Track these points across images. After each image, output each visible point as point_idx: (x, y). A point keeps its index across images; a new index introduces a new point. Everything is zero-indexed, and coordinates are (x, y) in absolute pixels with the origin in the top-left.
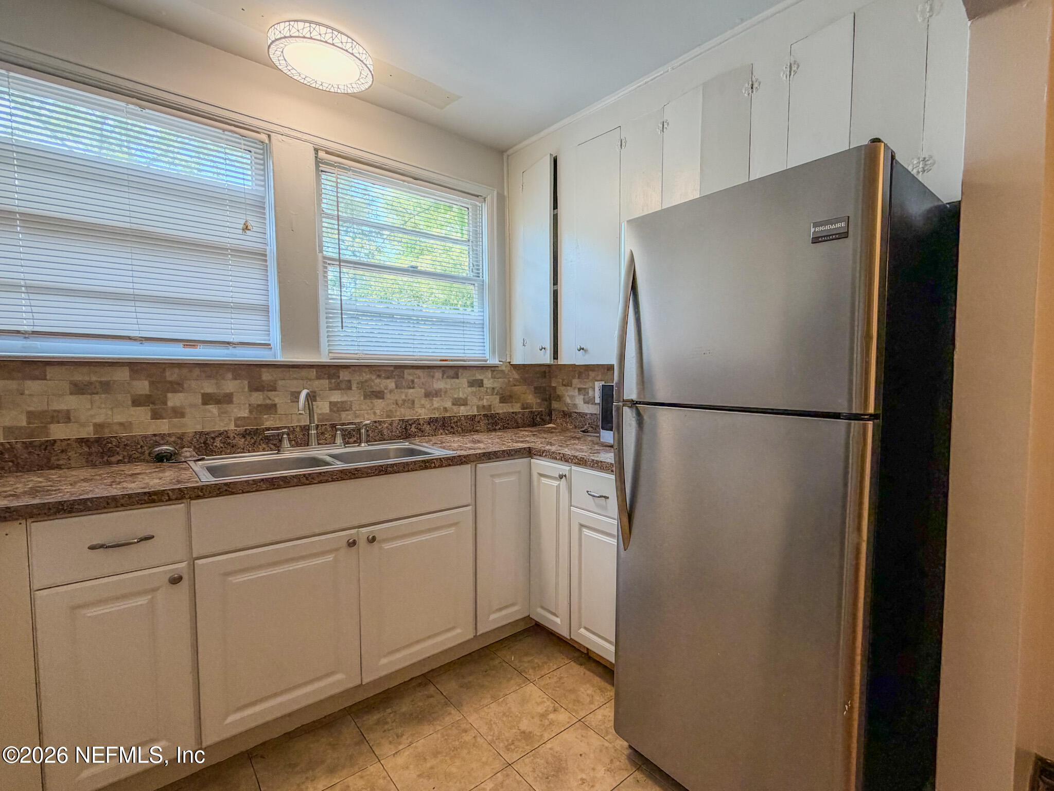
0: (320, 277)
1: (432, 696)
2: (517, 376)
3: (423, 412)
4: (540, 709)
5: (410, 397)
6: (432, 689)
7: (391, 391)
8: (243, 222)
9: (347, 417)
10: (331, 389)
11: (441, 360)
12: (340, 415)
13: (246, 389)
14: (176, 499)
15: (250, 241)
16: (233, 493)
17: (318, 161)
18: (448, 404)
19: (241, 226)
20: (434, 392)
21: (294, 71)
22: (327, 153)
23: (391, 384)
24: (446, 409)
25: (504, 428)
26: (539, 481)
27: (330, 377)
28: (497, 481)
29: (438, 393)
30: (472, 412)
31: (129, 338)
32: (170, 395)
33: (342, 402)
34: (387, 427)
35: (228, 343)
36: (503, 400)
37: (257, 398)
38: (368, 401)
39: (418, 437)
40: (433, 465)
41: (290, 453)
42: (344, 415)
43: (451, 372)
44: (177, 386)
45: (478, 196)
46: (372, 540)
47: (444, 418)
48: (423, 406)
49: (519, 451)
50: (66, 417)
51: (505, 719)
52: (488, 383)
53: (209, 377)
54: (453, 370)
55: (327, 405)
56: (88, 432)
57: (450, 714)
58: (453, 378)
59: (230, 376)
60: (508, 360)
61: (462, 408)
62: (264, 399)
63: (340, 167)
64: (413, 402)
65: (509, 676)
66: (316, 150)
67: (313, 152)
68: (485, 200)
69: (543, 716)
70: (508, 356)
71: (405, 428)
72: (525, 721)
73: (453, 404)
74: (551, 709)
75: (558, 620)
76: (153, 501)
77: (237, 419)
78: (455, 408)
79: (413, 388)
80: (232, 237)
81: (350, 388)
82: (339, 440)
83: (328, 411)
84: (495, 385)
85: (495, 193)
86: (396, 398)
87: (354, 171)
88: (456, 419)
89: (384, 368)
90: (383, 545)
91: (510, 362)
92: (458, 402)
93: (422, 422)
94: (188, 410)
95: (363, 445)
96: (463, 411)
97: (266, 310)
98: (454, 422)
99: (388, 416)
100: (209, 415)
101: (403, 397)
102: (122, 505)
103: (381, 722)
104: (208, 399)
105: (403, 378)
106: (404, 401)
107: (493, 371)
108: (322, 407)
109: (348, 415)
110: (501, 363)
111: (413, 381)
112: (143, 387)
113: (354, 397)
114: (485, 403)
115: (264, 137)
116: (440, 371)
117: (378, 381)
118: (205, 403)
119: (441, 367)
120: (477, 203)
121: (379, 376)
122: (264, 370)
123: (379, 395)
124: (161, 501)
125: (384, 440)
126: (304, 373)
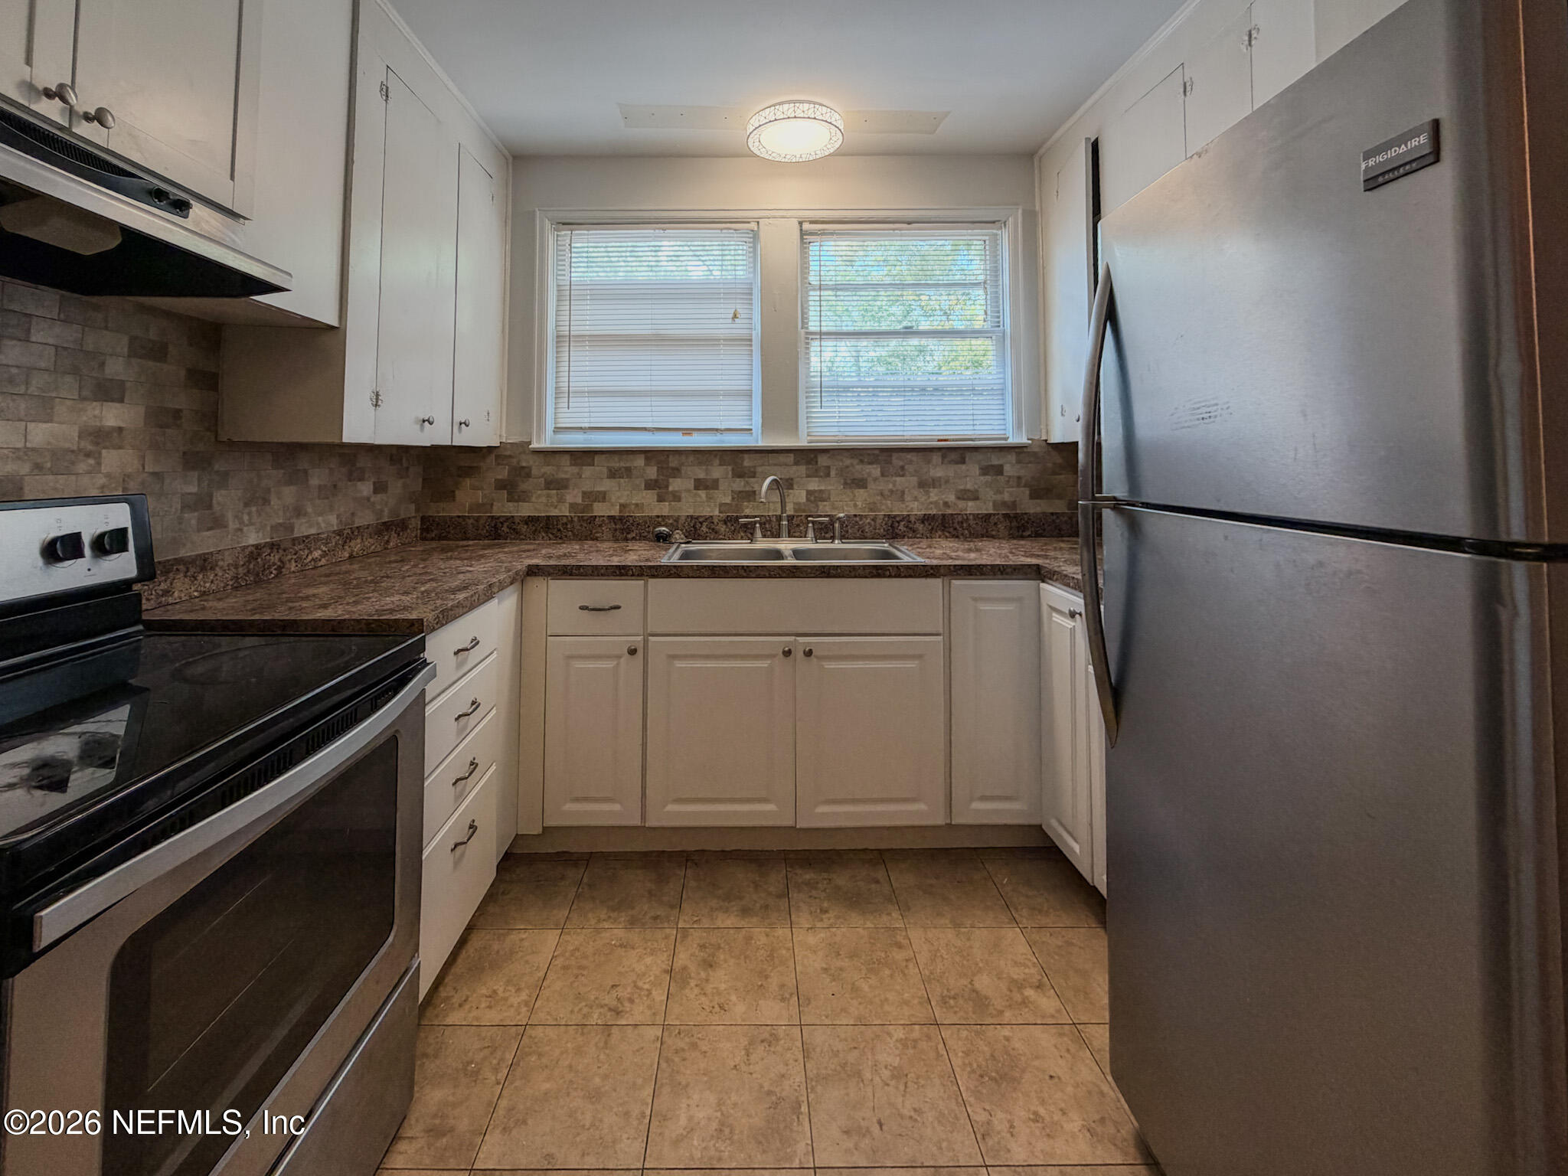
0: (802, 355)
1: (877, 882)
2: (1059, 460)
3: (915, 506)
4: (1017, 973)
5: (900, 488)
6: (881, 874)
7: (875, 479)
8: (733, 311)
9: (825, 508)
10: (808, 476)
11: (939, 440)
12: (817, 506)
13: (730, 475)
14: (638, 575)
15: (738, 329)
16: (680, 577)
17: (803, 233)
18: (951, 498)
19: (731, 316)
20: (930, 480)
21: (774, 155)
22: (812, 222)
23: (875, 471)
24: (946, 504)
25: (1037, 535)
26: (1051, 617)
27: (808, 463)
28: (984, 607)
29: (935, 483)
30: (987, 509)
31: (645, 429)
32: (671, 480)
33: (821, 491)
34: (869, 523)
35: (717, 430)
36: (1035, 494)
37: (739, 485)
38: (848, 491)
39: (908, 538)
40: (888, 573)
41: (762, 544)
42: (821, 505)
43: (953, 456)
44: (676, 472)
45: (994, 222)
46: (809, 653)
47: (944, 516)
48: (916, 499)
49: (1019, 569)
50: (602, 497)
51: (957, 958)
52: (1008, 470)
53: (700, 464)
54: (957, 453)
55: (804, 494)
56: (615, 512)
57: (889, 914)
58: (957, 463)
59: (717, 462)
60: (1044, 438)
61: (970, 504)
62: (745, 486)
63: (823, 233)
64: (903, 493)
65: (989, 904)
66: (801, 223)
67: (797, 226)
68: (1005, 225)
69: (1019, 985)
70: (1044, 431)
71: (891, 526)
72: (985, 977)
73: (958, 498)
74: (1035, 980)
75: (1077, 848)
76: (621, 575)
77: (721, 505)
78: (961, 504)
79: (903, 476)
80: (722, 327)
81: (828, 475)
82: (811, 534)
83: (804, 500)
84: (1022, 473)
85: (1020, 211)
86: (881, 488)
87: (838, 234)
88: (960, 519)
89: (869, 452)
90: (824, 663)
91: (1046, 441)
92: (965, 495)
93: (913, 519)
94: (683, 495)
95: (836, 541)
96: (971, 507)
97: (749, 394)
98: (958, 523)
99: (871, 510)
100: (698, 499)
101: (891, 486)
102: (602, 575)
103: (811, 885)
104: (699, 484)
105: (891, 463)
106: (891, 491)
107: (1018, 454)
108: (798, 496)
109: (825, 506)
110: (1030, 442)
111: (902, 468)
112: (652, 472)
113: (832, 486)
114: (1006, 497)
115: (753, 226)
116: (940, 454)
117: (859, 467)
118: (697, 488)
119: (940, 449)
120: (995, 231)
121: (862, 461)
122: (746, 456)
123: (861, 483)
124: (627, 575)
125: (866, 538)
126: (782, 458)
